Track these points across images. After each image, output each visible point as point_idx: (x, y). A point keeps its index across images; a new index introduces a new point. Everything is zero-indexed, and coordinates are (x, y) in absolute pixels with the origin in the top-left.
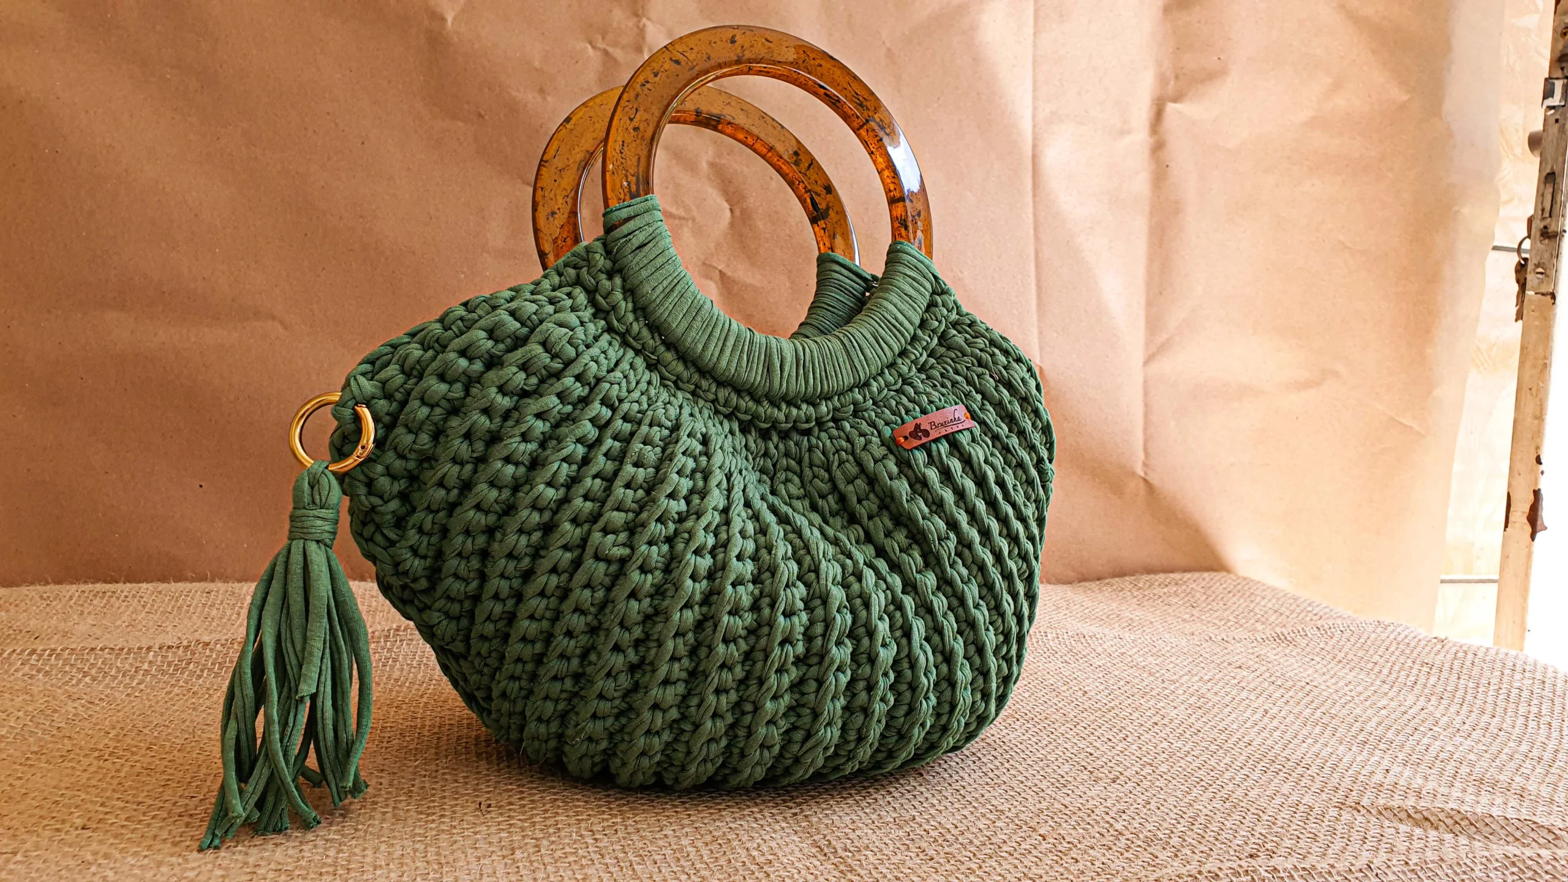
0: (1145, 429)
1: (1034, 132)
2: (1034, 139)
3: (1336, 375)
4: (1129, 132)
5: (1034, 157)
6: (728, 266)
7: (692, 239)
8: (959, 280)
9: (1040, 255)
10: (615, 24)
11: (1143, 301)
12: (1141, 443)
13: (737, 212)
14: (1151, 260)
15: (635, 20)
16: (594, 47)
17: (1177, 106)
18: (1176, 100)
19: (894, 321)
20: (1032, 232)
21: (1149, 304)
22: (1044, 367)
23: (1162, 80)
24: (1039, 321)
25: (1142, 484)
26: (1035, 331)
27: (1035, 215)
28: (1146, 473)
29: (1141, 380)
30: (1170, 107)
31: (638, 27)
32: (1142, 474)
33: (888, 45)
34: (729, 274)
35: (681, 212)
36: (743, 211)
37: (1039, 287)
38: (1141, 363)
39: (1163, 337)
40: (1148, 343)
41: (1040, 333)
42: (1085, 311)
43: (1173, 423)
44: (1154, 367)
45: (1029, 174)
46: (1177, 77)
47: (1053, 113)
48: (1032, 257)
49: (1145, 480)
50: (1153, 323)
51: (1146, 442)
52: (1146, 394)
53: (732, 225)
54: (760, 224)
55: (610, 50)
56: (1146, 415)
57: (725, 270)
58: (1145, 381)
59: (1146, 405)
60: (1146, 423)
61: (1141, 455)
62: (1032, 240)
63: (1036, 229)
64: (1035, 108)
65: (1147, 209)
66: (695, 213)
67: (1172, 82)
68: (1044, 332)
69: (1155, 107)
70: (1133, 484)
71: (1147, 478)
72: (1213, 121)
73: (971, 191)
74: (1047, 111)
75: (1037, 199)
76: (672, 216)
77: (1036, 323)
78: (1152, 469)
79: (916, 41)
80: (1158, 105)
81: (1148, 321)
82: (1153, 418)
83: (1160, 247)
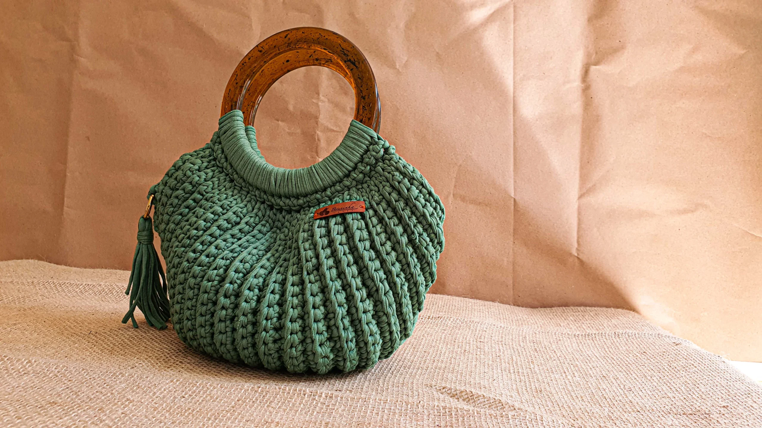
0: (578, 232)
1: (514, 85)
2: (514, 88)
3: (705, 206)
4: (569, 82)
5: (514, 97)
8: (470, 156)
9: (516, 144)
11: (578, 166)
12: (576, 238)
14: (583, 146)
17: (597, 67)
18: (596, 64)
20: (512, 133)
21: (582, 168)
22: (517, 198)
23: (588, 55)
24: (515, 176)
25: (576, 260)
26: (512, 181)
27: (514, 125)
28: (578, 254)
29: (576, 207)
30: (593, 68)
32: (576, 255)
37: (515, 159)
38: (577, 198)
39: (589, 185)
40: (581, 188)
41: (515, 182)
42: (542, 171)
43: (595, 230)
44: (584, 200)
45: (512, 105)
46: (596, 53)
47: (524, 75)
48: (512, 145)
49: (578, 258)
50: (584, 177)
51: (578, 238)
52: (579, 213)
56: (579, 224)
58: (579, 208)
59: (579, 220)
60: (579, 228)
61: (576, 245)
62: (512, 136)
63: (514, 132)
64: (515, 73)
65: (581, 120)
67: (594, 56)
68: (517, 181)
69: (584, 69)
70: (571, 260)
71: (579, 257)
72: (619, 73)
73: (478, 115)
74: (521, 75)
75: (516, 117)
76: (333, 131)
77: (513, 177)
78: (582, 253)
79: (451, 48)
80: (586, 68)
81: (581, 177)
82: (583, 226)
83: (588, 139)
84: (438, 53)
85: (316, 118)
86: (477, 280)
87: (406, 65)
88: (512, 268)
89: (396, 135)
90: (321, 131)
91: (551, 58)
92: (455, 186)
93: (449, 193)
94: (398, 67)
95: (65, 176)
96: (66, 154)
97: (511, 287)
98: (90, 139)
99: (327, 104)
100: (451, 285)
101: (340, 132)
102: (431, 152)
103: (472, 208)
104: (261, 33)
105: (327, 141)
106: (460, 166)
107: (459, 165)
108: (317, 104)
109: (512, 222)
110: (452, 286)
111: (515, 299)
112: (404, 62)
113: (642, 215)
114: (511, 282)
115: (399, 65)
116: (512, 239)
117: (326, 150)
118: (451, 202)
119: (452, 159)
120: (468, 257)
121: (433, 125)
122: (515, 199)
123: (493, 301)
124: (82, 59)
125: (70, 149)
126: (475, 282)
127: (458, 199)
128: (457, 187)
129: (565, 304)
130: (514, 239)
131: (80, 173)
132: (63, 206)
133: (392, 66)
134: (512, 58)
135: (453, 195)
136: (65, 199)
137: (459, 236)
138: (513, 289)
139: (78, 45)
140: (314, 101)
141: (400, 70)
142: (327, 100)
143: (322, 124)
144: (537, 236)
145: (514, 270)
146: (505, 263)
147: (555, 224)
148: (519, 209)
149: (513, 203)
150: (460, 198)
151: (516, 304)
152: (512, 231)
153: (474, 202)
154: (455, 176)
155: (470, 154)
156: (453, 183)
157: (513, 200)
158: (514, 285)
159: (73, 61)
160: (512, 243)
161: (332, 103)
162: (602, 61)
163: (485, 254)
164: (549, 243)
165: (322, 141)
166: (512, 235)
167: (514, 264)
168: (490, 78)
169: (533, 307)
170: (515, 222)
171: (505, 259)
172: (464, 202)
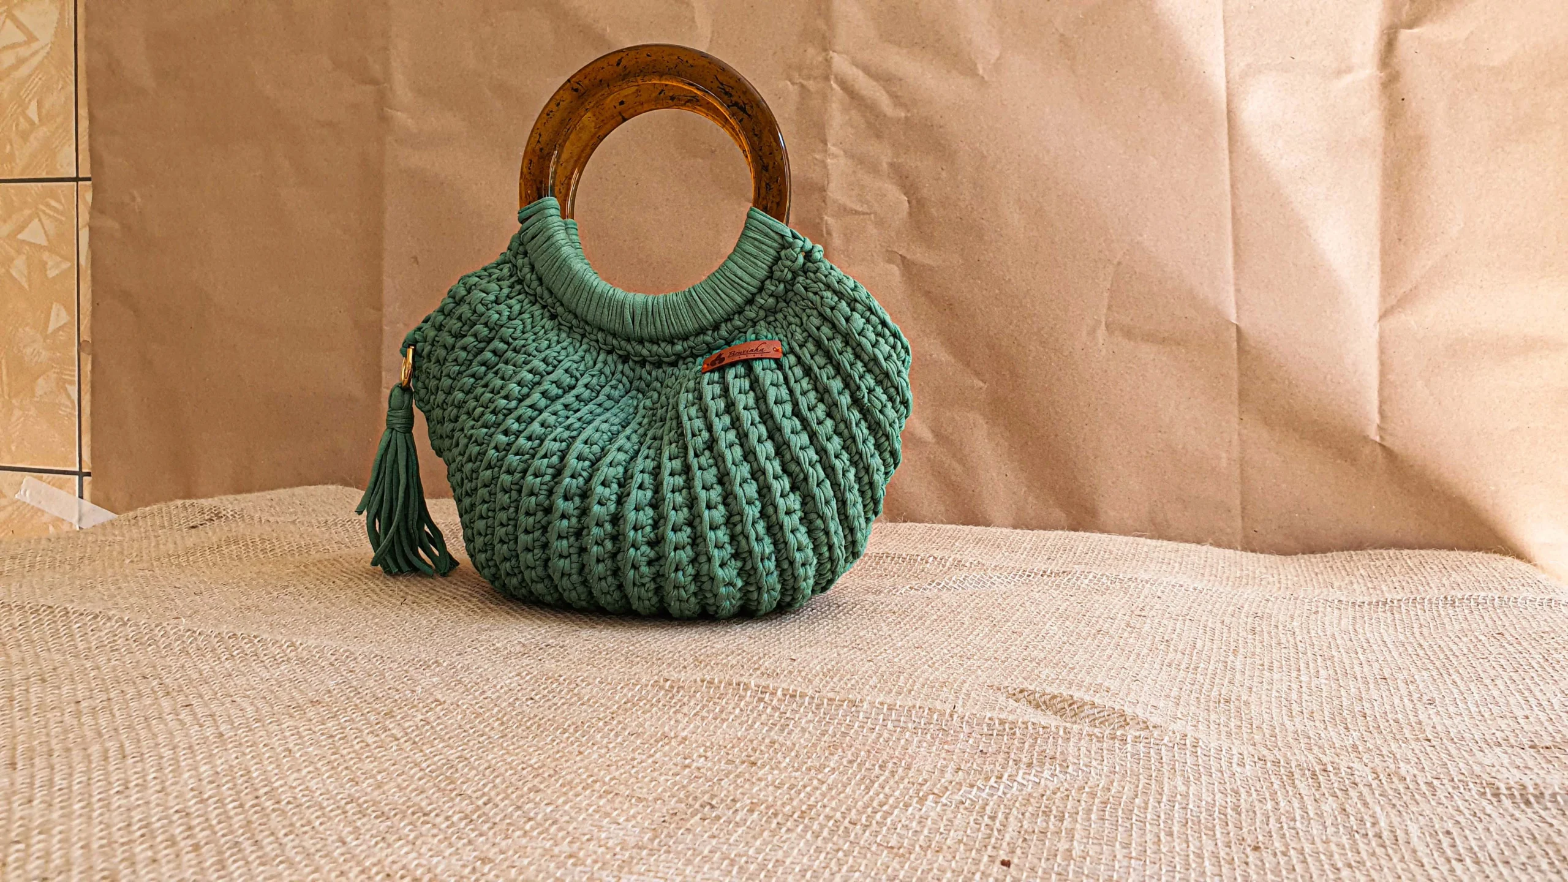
0: (1381, 390)
1: (1228, 88)
2: (1229, 95)
4: (1349, 70)
5: (1229, 112)
6: (908, 250)
7: (875, 231)
9: (1238, 211)
10: (808, 62)
11: (1377, 250)
12: (1376, 404)
13: (914, 202)
14: (1386, 206)
15: (824, 54)
16: (793, 84)
17: (1416, 30)
18: (1410, 27)
19: (733, 277)
20: (1228, 188)
21: (1385, 253)
22: (1242, 325)
23: (1394, 7)
24: (1237, 279)
25: (1379, 450)
26: (1231, 289)
27: (1231, 171)
28: (1382, 438)
29: (1376, 336)
30: (1404, 34)
31: (826, 60)
32: (1378, 439)
33: (1061, 30)
34: (908, 257)
35: (865, 209)
36: (918, 201)
37: (1236, 244)
38: (1377, 318)
39: (1403, 289)
40: (1384, 296)
41: (1238, 291)
42: (1295, 265)
43: (1420, 384)
44: (1392, 322)
45: (1225, 131)
47: (1249, 65)
48: (1229, 215)
49: (1382, 446)
50: (1391, 273)
51: (1382, 403)
52: (1382, 351)
53: (910, 214)
54: (933, 210)
55: (805, 82)
56: (1383, 374)
57: (905, 255)
58: (1381, 337)
59: (1382, 364)
60: (1381, 382)
61: (1376, 418)
62: (1229, 196)
63: (1232, 186)
64: (1228, 63)
65: (1380, 149)
66: (876, 207)
67: (1407, 6)
68: (1243, 290)
69: (1385, 38)
70: (1367, 450)
71: (1384, 443)
72: (1467, 39)
73: (1154, 156)
74: (1242, 64)
75: (1234, 155)
76: (857, 212)
77: (1232, 281)
78: (1391, 435)
79: (1090, 22)
80: (1389, 34)
81: (1383, 272)
82: (1391, 377)
83: (1398, 189)
84: (1062, 35)
85: (823, 189)
86: (1165, 501)
87: (998, 66)
88: (1238, 471)
89: (981, 210)
90: (833, 216)
91: (1307, 23)
92: (1110, 308)
93: (1099, 322)
94: (981, 72)
95: (381, 330)
96: (381, 290)
97: (1237, 511)
98: (419, 260)
99: (842, 161)
100: (1109, 512)
101: (869, 214)
102: (1057, 239)
103: (1147, 352)
104: (713, 32)
105: (845, 235)
106: (1119, 263)
107: (1115, 262)
108: (823, 162)
109: (1235, 375)
110: (1112, 513)
111: (1245, 537)
112: (992, 61)
113: (1530, 346)
114: (1238, 502)
115: (984, 69)
116: (1236, 412)
117: (843, 252)
118: (1101, 341)
119: (1100, 251)
120: (1144, 454)
121: (1058, 184)
122: (1238, 330)
123: (1199, 542)
124: (399, 113)
125: (387, 282)
126: (1160, 505)
127: (1116, 333)
128: (1114, 308)
129: (1356, 544)
130: (1241, 412)
131: (405, 325)
132: (380, 387)
133: (970, 71)
134: (1222, 31)
135: (1107, 326)
136: (384, 374)
137: (1121, 410)
138: (1243, 517)
139: (391, 88)
140: (817, 156)
141: (986, 78)
142: (842, 153)
143: (835, 202)
144: (1289, 403)
145: (1244, 479)
146: (1224, 463)
147: (1329, 377)
148: (1247, 348)
149: (1234, 335)
150: (1121, 329)
151: (1249, 546)
152: (1235, 394)
153: (1150, 338)
154: (1109, 286)
155: (1139, 238)
156: (1106, 302)
157: (1234, 330)
158: (1244, 509)
159: (384, 119)
160: (1236, 420)
161: (852, 157)
162: (1425, 16)
163: (1180, 447)
164: (1315, 417)
165: (835, 234)
166: (1237, 402)
167: (1243, 463)
168: (1174, 78)
169: (1284, 552)
170: (1242, 374)
171: (1224, 455)
172: (1130, 339)
